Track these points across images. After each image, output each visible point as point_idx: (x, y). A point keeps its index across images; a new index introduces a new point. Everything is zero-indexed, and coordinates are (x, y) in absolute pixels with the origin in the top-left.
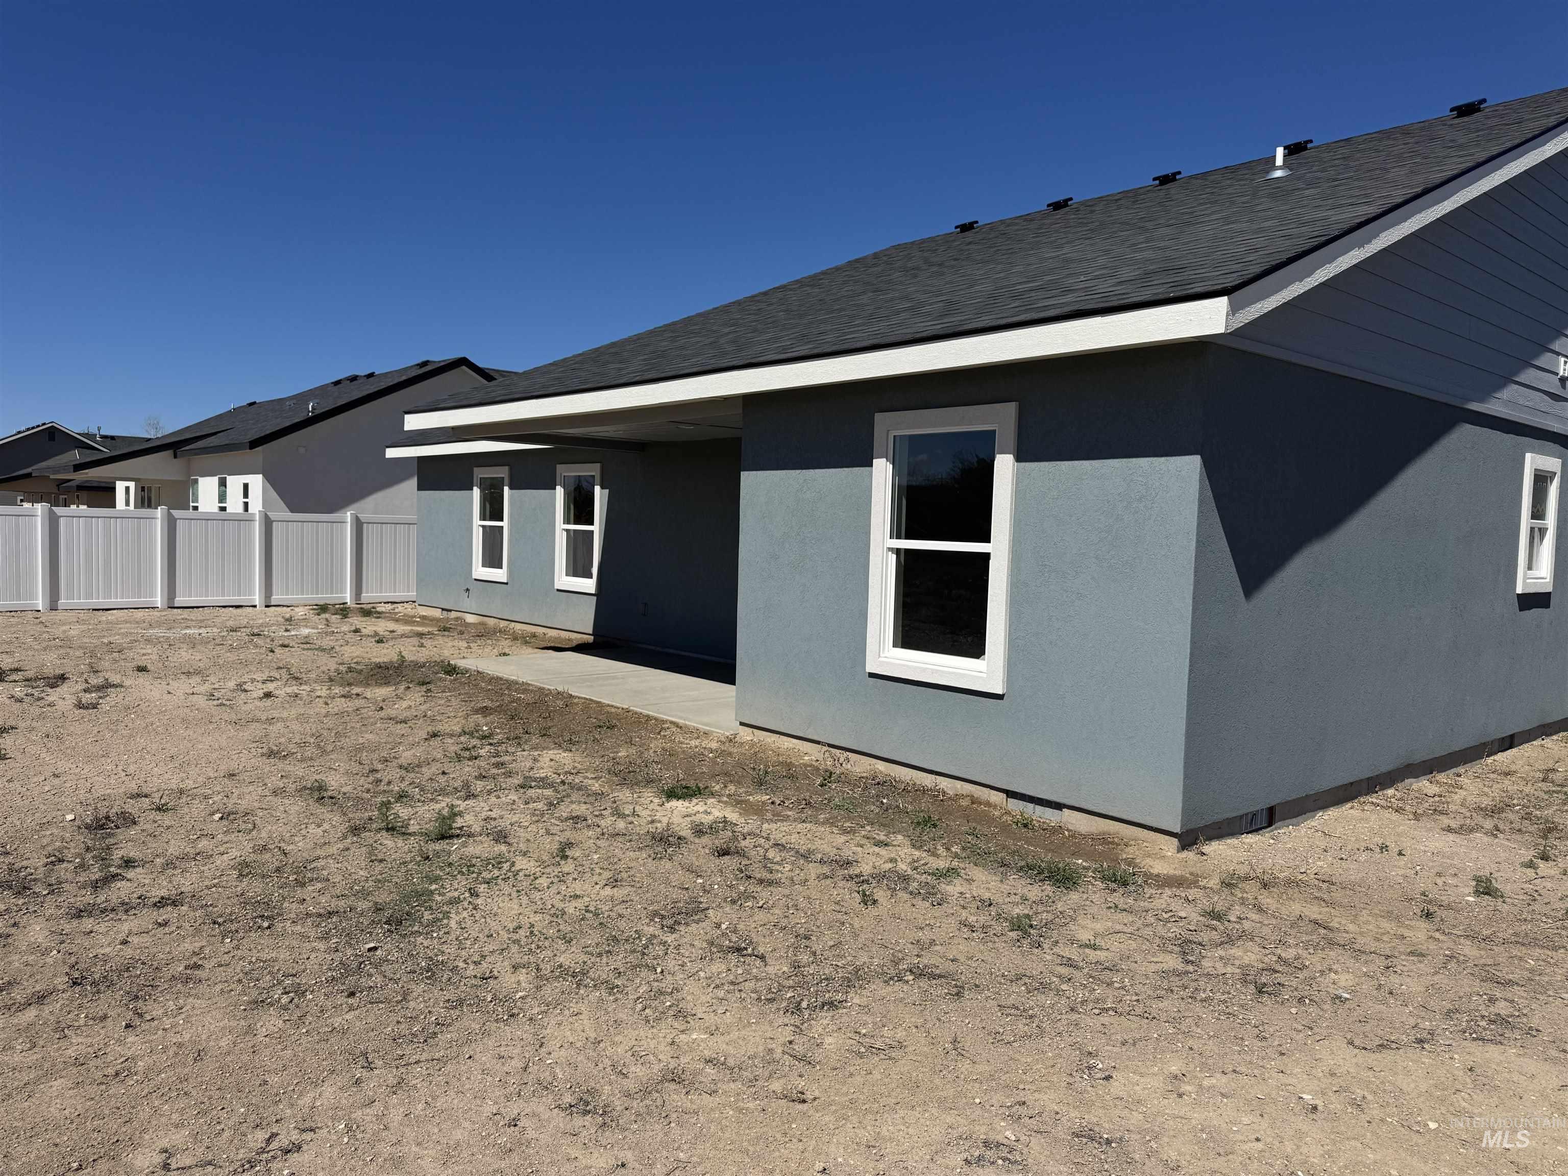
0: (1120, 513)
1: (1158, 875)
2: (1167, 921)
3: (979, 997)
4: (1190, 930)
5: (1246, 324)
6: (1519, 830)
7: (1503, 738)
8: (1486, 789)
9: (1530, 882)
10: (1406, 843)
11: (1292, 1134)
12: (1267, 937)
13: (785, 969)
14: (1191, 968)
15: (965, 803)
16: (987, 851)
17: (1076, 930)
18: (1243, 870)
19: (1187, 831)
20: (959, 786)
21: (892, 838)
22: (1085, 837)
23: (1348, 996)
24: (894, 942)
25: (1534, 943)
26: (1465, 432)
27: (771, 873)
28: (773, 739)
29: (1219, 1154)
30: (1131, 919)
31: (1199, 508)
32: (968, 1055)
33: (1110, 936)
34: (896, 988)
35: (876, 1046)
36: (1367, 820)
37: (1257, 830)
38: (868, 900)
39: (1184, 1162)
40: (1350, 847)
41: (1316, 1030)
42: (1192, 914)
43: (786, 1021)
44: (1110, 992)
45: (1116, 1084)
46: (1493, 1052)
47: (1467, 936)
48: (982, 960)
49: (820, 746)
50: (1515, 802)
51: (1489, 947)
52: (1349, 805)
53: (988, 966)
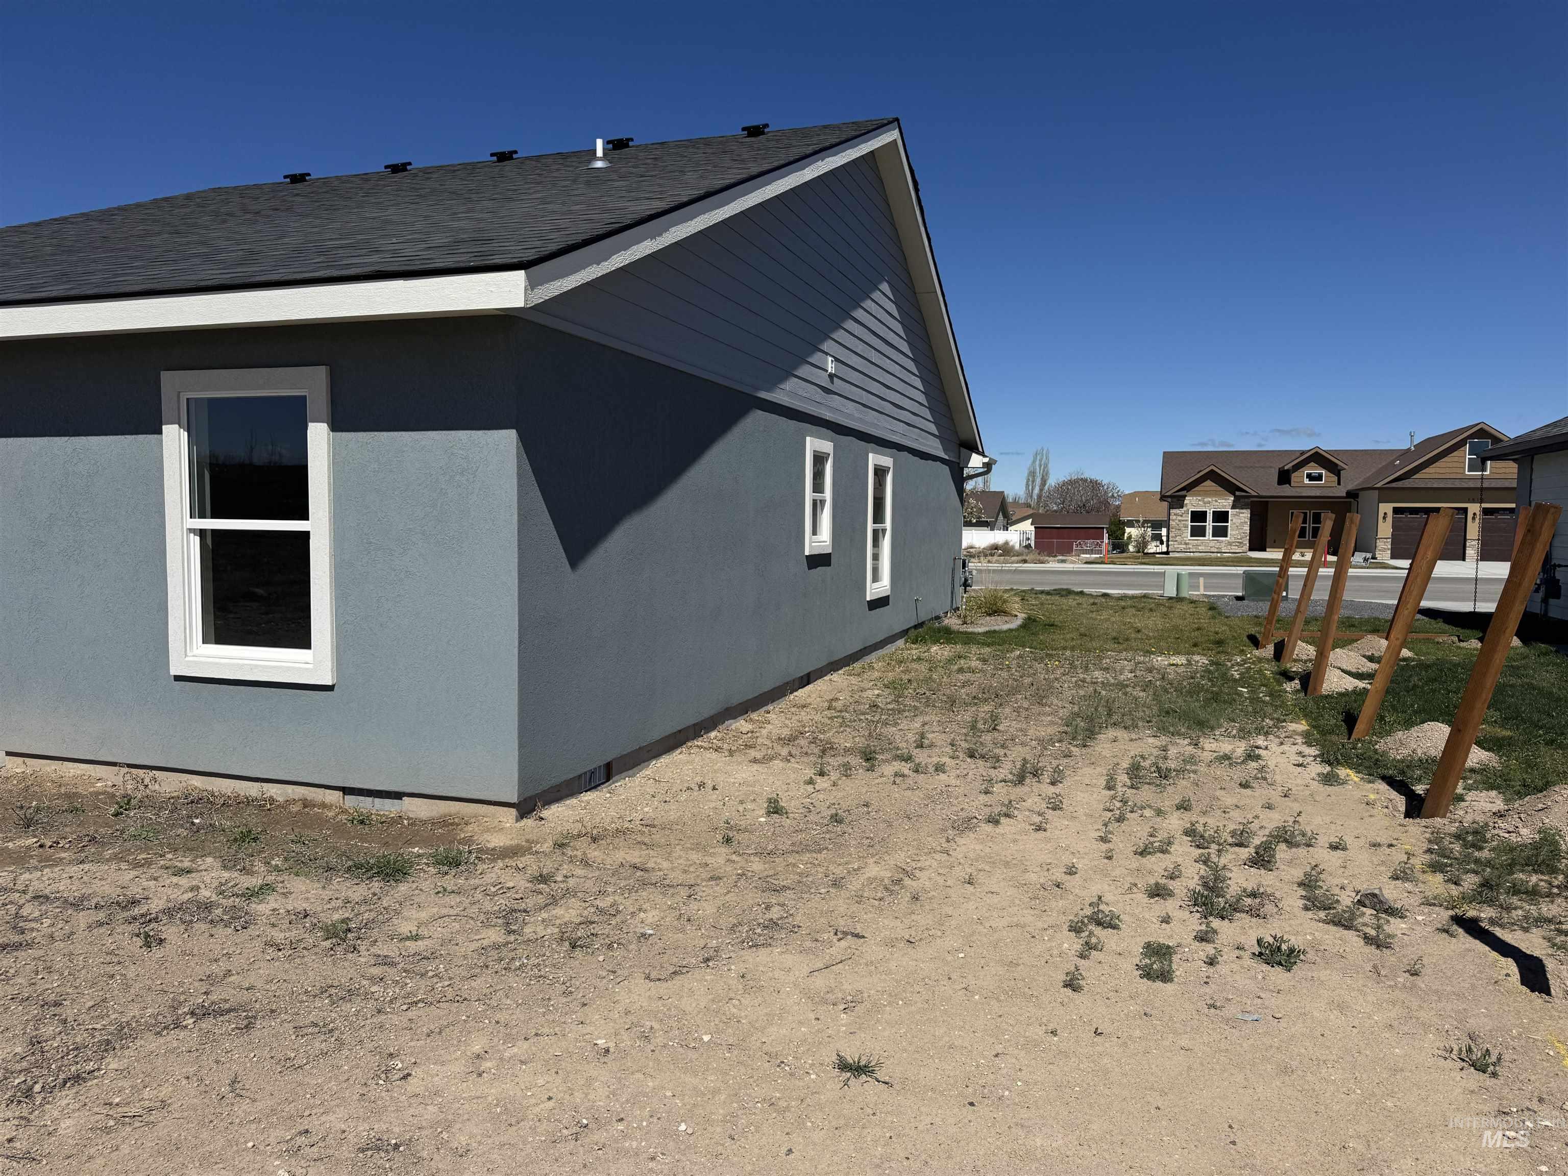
0: (443, 487)
1: (494, 849)
2: (495, 894)
3: (273, 1024)
4: (517, 899)
5: (546, 301)
6: (806, 753)
7: (802, 677)
8: (787, 722)
9: (808, 797)
10: (720, 778)
11: (582, 1083)
12: (588, 891)
13: (19, 1050)
14: (512, 938)
15: (295, 809)
16: (312, 857)
17: (399, 924)
18: (576, 829)
19: (525, 799)
20: (290, 791)
21: (199, 863)
22: (424, 822)
23: (651, 932)
24: (176, 984)
25: (807, 849)
26: (757, 417)
27: (23, 933)
28: (53, 768)
29: (511, 1125)
30: (458, 900)
31: (518, 482)
32: (248, 1094)
33: (434, 922)
34: (169, 1038)
35: (130, 1114)
36: (692, 762)
37: (595, 787)
38: (150, 941)
39: (474, 1145)
40: (675, 789)
41: (619, 972)
42: (520, 882)
43: (9, 1114)
44: (423, 983)
45: (415, 1080)
46: (763, 955)
47: (756, 853)
48: (285, 980)
49: (117, 768)
50: (807, 729)
51: (772, 860)
52: (679, 751)
53: (290, 986)
